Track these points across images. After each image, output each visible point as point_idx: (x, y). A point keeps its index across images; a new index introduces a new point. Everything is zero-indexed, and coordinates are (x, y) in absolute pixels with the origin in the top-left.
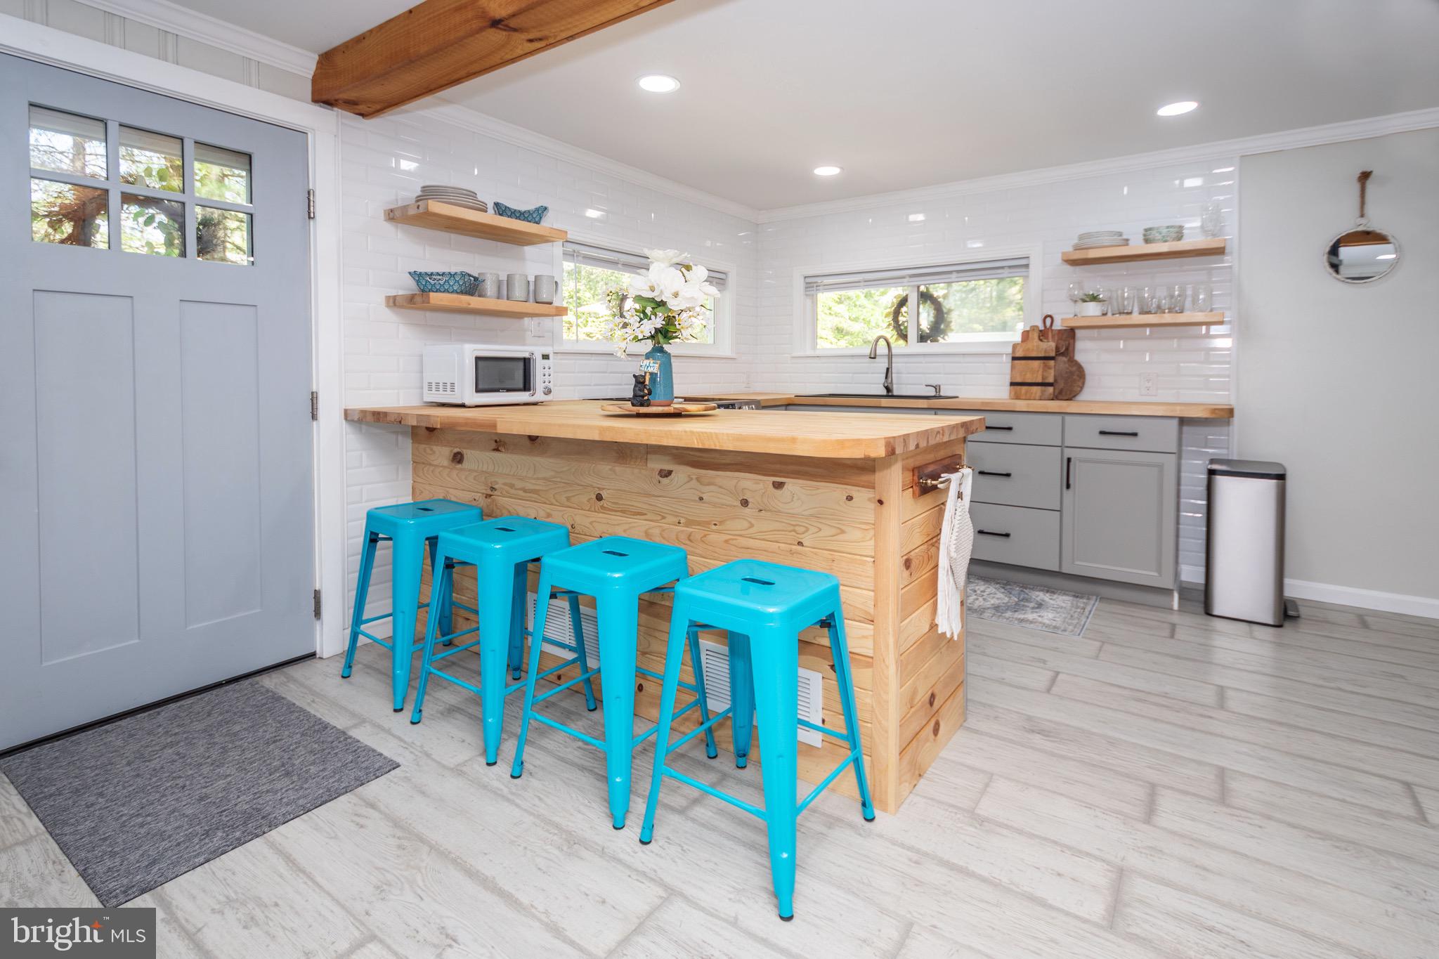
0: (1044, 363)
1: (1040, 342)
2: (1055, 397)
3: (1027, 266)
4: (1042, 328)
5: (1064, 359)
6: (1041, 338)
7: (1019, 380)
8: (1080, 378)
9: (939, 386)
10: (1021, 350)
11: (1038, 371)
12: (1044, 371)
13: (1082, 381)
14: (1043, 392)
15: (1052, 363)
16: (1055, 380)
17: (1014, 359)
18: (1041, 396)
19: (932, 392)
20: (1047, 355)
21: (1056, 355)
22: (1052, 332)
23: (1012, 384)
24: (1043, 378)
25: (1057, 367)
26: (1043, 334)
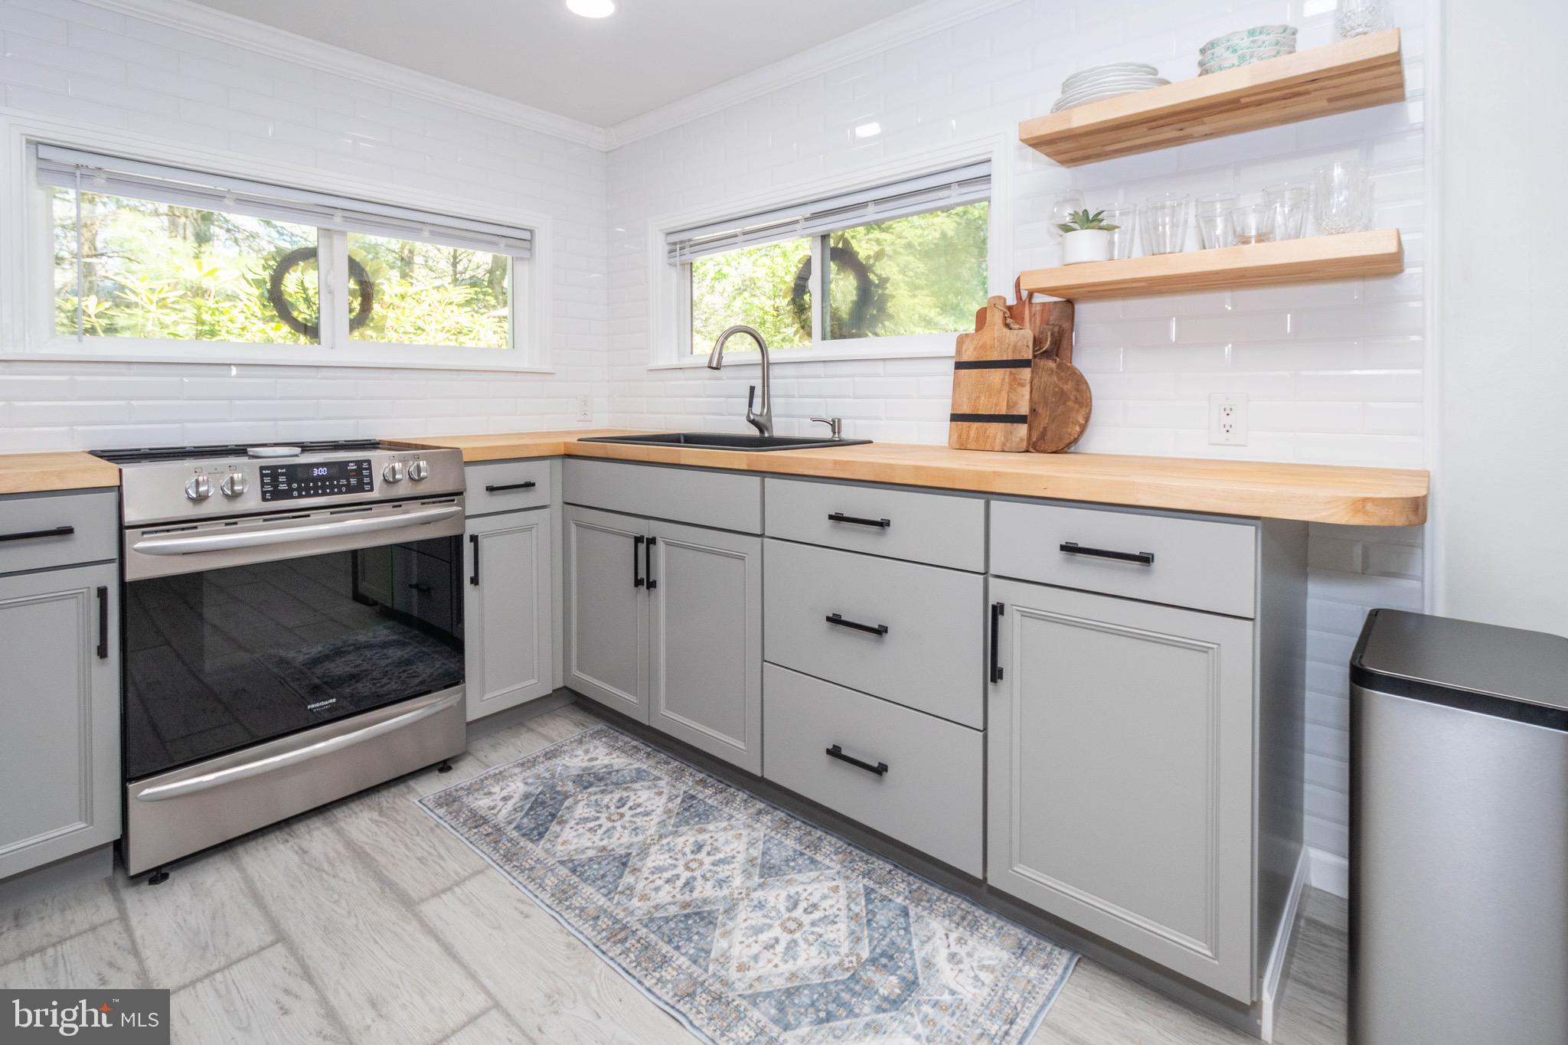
0: (1011, 373)
1: (1006, 330)
2: (1034, 446)
3: (987, 178)
4: (1011, 301)
5: (1051, 364)
6: (1009, 321)
7: (966, 409)
8: (1081, 405)
9: (839, 420)
10: (971, 348)
11: (1000, 391)
12: (1012, 389)
13: (1083, 412)
14: (1008, 435)
15: (1026, 373)
16: (1033, 411)
17: (960, 366)
18: (1004, 444)
19: (825, 433)
20: (1018, 357)
21: (1035, 356)
22: (1030, 308)
23: (956, 418)
24: (1009, 407)
25: (1036, 381)
26: (1013, 315)
